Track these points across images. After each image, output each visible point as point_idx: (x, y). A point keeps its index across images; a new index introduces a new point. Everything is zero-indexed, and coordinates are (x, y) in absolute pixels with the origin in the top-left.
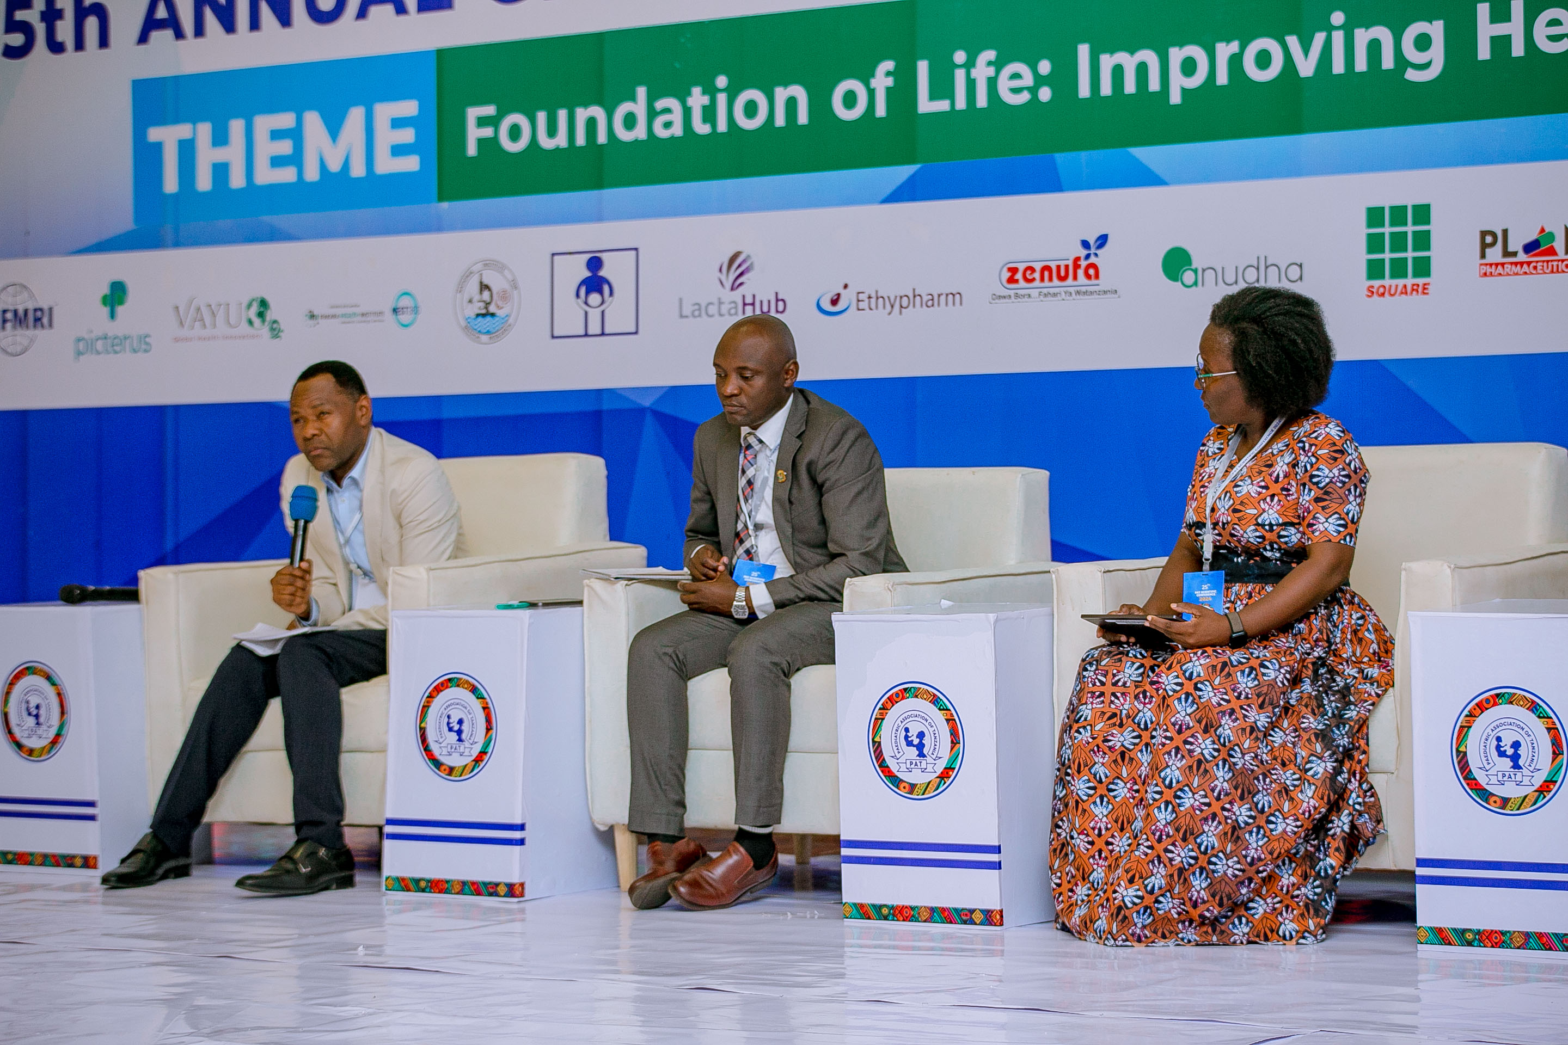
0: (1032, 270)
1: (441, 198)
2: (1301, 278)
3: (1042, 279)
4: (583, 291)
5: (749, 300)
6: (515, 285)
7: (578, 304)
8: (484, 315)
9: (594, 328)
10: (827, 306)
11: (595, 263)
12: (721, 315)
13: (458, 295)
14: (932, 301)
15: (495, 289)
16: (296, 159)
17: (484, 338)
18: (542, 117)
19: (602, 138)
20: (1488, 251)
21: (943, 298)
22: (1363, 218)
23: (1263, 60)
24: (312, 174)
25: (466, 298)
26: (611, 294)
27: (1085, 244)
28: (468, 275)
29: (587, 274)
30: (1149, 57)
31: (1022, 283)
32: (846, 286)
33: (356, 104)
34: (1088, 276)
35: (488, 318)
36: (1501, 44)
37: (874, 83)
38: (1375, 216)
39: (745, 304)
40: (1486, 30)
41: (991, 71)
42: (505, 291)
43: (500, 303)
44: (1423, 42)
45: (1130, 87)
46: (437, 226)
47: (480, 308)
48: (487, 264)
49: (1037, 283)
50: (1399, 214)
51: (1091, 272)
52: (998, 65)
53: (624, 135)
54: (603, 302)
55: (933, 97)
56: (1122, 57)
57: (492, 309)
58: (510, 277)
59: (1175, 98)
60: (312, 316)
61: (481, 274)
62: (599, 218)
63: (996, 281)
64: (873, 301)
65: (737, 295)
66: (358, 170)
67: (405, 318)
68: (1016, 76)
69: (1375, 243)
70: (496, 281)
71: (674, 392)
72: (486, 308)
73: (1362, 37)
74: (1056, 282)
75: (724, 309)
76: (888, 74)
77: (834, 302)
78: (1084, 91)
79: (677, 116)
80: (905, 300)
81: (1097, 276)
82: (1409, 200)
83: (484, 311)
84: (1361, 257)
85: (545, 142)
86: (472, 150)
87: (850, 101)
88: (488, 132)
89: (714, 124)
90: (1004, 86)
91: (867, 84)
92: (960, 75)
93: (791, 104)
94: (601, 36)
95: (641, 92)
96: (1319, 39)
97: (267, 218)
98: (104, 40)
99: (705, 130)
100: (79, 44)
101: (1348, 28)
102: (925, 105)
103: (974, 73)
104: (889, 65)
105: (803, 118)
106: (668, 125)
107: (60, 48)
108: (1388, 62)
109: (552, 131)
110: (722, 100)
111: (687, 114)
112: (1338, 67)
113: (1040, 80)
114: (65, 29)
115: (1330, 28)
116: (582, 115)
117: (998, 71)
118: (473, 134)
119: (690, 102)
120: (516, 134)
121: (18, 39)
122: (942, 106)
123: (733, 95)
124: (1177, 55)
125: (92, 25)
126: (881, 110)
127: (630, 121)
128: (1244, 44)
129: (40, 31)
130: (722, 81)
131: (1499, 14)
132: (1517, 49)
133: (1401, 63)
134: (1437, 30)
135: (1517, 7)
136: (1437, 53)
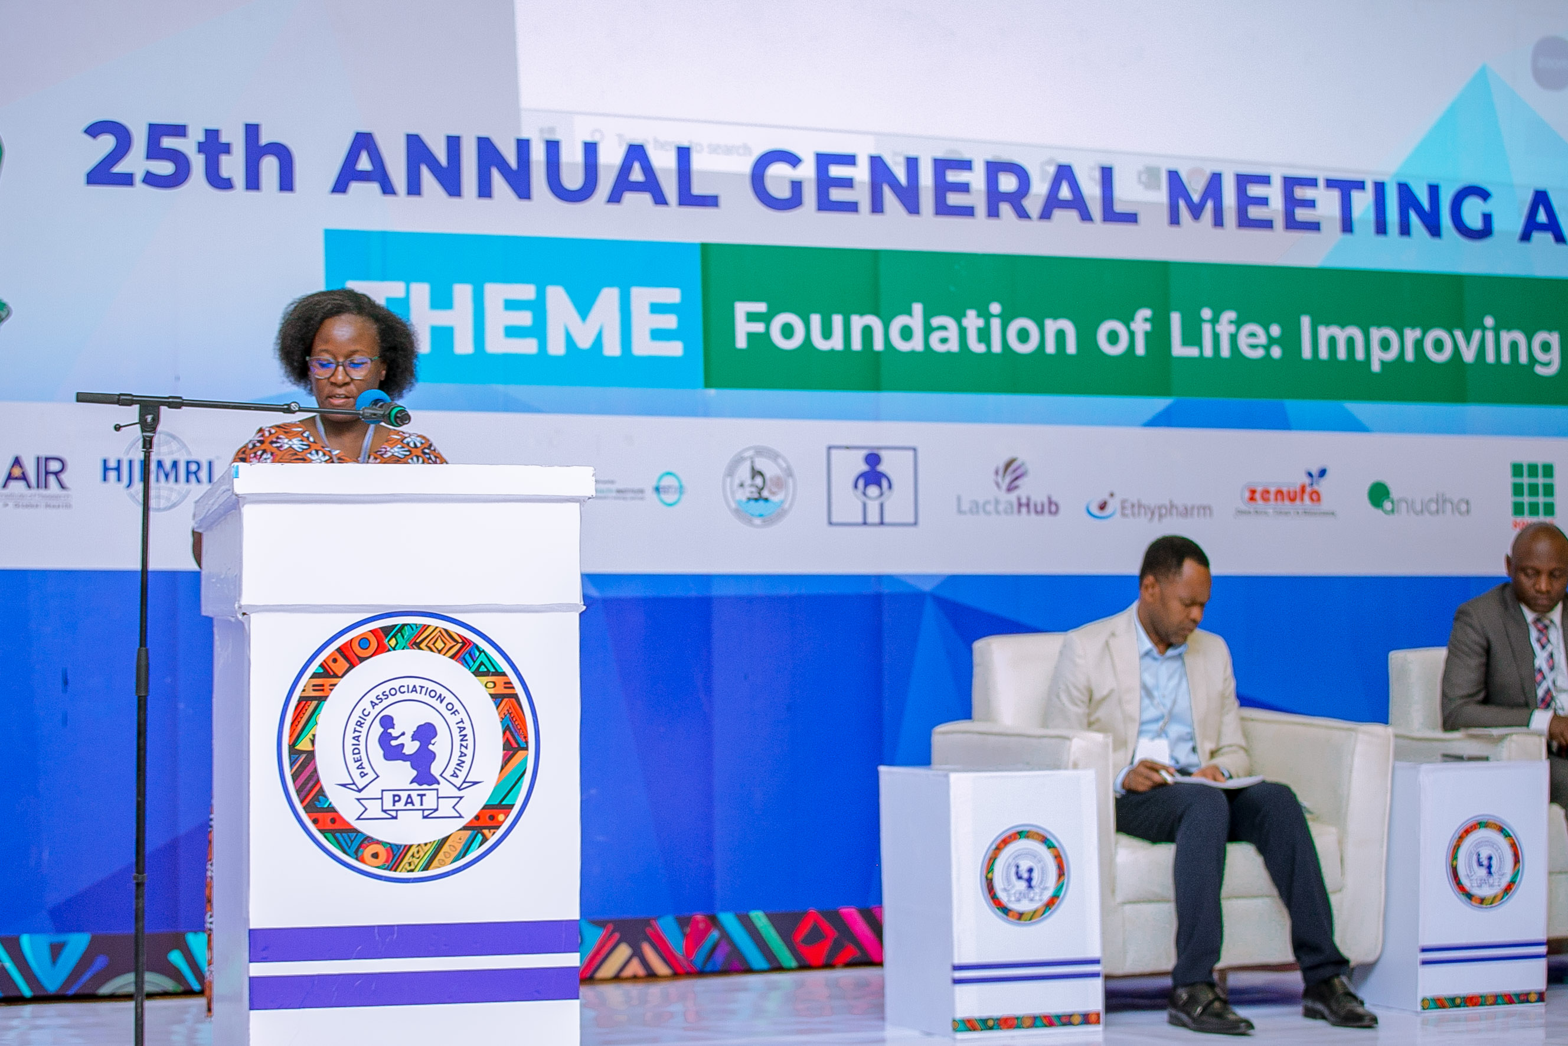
0: (1268, 492)
1: (708, 384)
2: (1468, 511)
4: (861, 483)
6: (789, 473)
9: (873, 517)
10: (1095, 510)
11: (873, 459)
12: (998, 512)
13: (728, 480)
15: (768, 475)
16: (538, 330)
17: (758, 521)
18: (816, 320)
19: (879, 345)
21: (1196, 512)
23: (1439, 345)
24: (557, 347)
25: (737, 482)
26: (890, 486)
28: (738, 460)
29: (864, 468)
30: (1356, 332)
31: (1260, 502)
32: (1112, 495)
33: (610, 285)
34: (1312, 499)
35: (761, 503)
37: (1133, 326)
38: (1517, 470)
39: (1020, 505)
41: (1232, 329)
42: (778, 478)
43: (774, 489)
44: (1546, 347)
45: (1342, 354)
46: (705, 411)
47: (752, 492)
48: (760, 451)
49: (1272, 502)
50: (1533, 470)
51: (1315, 497)
52: (1239, 323)
53: (901, 345)
54: (882, 494)
55: (1186, 342)
56: (1335, 330)
57: (765, 493)
58: (784, 465)
59: (1376, 367)
61: (752, 462)
62: (876, 417)
63: (1239, 500)
65: (1013, 497)
66: (612, 348)
68: (1253, 335)
69: (1518, 490)
71: (954, 580)
72: (760, 493)
73: (1506, 337)
74: (1287, 502)
76: (1146, 320)
78: (1307, 353)
79: (953, 333)
80: (1164, 511)
81: (1319, 499)
82: (1540, 460)
83: (756, 496)
84: (1508, 499)
85: (820, 343)
86: (741, 343)
87: (1113, 338)
88: (759, 327)
89: (989, 345)
90: (1243, 342)
91: (1128, 327)
92: (1207, 328)
93: (1061, 335)
94: (875, 254)
95: (918, 308)
96: (1477, 335)
97: (501, 387)
98: (286, 183)
99: (980, 348)
100: (253, 182)
101: (1497, 330)
102: (1178, 350)
103: (1218, 328)
104: (1147, 313)
105: (1071, 348)
106: (944, 341)
107: (226, 184)
108: (1523, 359)
109: (827, 334)
110: (996, 324)
111: (963, 332)
112: (1490, 358)
113: (1272, 341)
114: (233, 166)
115: (1484, 328)
116: (858, 322)
117: (1238, 329)
118: (743, 330)
119: (965, 322)
120: (788, 331)
121: (165, 168)
122: (1193, 352)
123: (1006, 320)
124: (1376, 334)
125: (270, 166)
126: (1140, 350)
127: (907, 333)
128: (1424, 333)
129: (198, 162)
130: (995, 308)
133: (1533, 360)
134: (1554, 338)
136: (1555, 356)
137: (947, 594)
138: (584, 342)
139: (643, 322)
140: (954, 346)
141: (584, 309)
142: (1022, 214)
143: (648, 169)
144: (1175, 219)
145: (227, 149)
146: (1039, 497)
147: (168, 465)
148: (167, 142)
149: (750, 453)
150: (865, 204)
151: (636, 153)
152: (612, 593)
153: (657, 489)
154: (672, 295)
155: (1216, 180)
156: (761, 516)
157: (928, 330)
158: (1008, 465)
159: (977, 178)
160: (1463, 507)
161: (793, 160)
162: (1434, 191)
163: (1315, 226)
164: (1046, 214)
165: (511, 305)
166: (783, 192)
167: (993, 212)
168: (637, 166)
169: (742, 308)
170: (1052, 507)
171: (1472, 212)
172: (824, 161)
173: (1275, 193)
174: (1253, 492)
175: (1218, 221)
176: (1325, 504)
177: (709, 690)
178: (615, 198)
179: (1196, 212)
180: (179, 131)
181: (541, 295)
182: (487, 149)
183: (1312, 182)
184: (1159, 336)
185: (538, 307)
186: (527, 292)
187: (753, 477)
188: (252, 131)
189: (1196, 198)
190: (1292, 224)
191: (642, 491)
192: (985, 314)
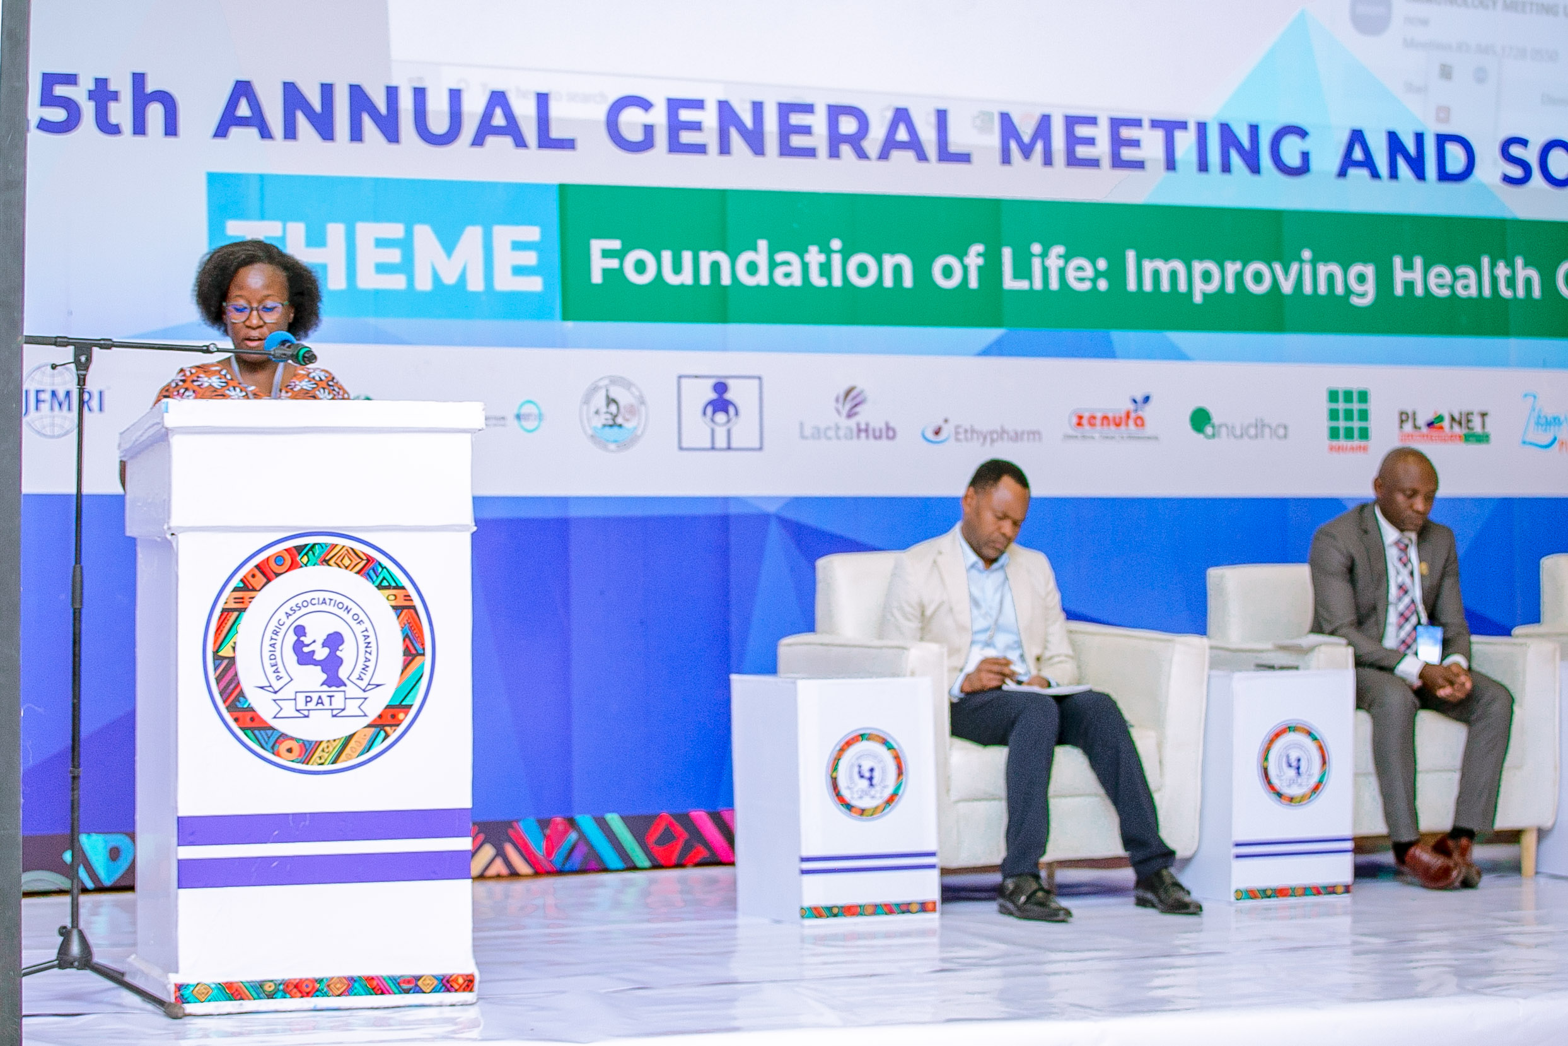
0: (1094, 418)
1: (566, 317)
4: (710, 410)
6: (642, 402)
7: (705, 422)
8: (611, 426)
9: (721, 442)
10: (930, 435)
11: (721, 388)
12: (838, 438)
13: (585, 407)
15: (622, 403)
16: (407, 266)
17: (612, 447)
18: (667, 256)
19: (726, 280)
21: (1026, 436)
22: (1325, 396)
23: (1258, 278)
24: (424, 283)
25: (593, 410)
26: (737, 413)
28: (595, 389)
29: (713, 396)
30: (1178, 265)
31: (1087, 427)
32: (946, 421)
34: (1136, 425)
35: (616, 429)
36: (1409, 286)
37: (967, 261)
38: (1333, 396)
39: (859, 430)
40: (1400, 276)
41: (1061, 263)
43: (628, 417)
44: (1361, 279)
45: (1165, 286)
46: (563, 343)
47: (606, 419)
48: (614, 381)
49: (1098, 428)
50: (1348, 396)
52: (1067, 258)
53: (747, 280)
54: (729, 421)
55: (1017, 276)
56: (1159, 264)
57: (619, 420)
58: (637, 393)
59: (1198, 299)
62: (724, 348)
63: (1067, 425)
65: (852, 423)
66: (476, 284)
67: (530, 424)
68: (1080, 268)
69: (1333, 415)
70: (623, 397)
71: (798, 502)
72: (614, 420)
73: (1323, 270)
74: (1113, 428)
75: (841, 433)
76: (979, 255)
77: (937, 433)
78: (1132, 286)
79: (796, 268)
80: (995, 436)
81: (1143, 425)
82: (1355, 385)
83: (611, 422)
84: (1324, 424)
85: (671, 279)
86: (597, 278)
87: (948, 272)
88: (614, 263)
89: (830, 279)
90: (1071, 275)
91: (962, 261)
92: (1036, 263)
93: (898, 269)
94: (723, 194)
95: (763, 244)
96: (1295, 268)
97: (371, 321)
98: (171, 129)
99: (821, 282)
100: (140, 128)
101: (1314, 262)
102: (1010, 283)
103: (1048, 263)
104: (979, 248)
105: (908, 282)
106: (787, 275)
107: (115, 130)
108: (1339, 289)
109: (677, 269)
110: (837, 259)
111: (805, 267)
112: (1308, 289)
113: (1098, 274)
114: (121, 112)
115: (1301, 261)
116: (706, 258)
117: (1066, 262)
118: (598, 266)
119: (808, 258)
120: (640, 267)
121: (58, 115)
122: (1024, 285)
123: (846, 257)
124: (1198, 267)
125: (155, 113)
126: (973, 284)
127: (752, 268)
128: (1244, 266)
129: (88, 109)
130: (836, 244)
131: (1408, 266)
132: (1419, 291)
133: (1348, 291)
134: (1369, 271)
135: (1418, 262)
136: (1370, 287)
137: (790, 515)
139: (505, 259)
140: (797, 280)
141: (449, 247)
142: (862, 155)
143: (509, 115)
144: (1006, 159)
145: (115, 96)
146: (877, 423)
147: (61, 395)
148: (60, 90)
149: (606, 382)
150: (713, 146)
151: (498, 99)
153: (518, 417)
154: (532, 233)
155: (1045, 121)
156: (615, 441)
157: (773, 265)
158: (848, 393)
159: (819, 122)
160: (1281, 432)
161: (645, 105)
162: (1254, 130)
163: (1139, 165)
164: (884, 155)
165: (381, 243)
166: (637, 136)
167: (834, 153)
168: (498, 112)
169: (597, 246)
170: (890, 432)
171: (1290, 152)
172: (675, 105)
173: (1102, 133)
174: (1080, 418)
175: (1048, 161)
176: (1150, 429)
177: (566, 604)
178: (478, 141)
179: (1027, 152)
180: (70, 79)
181: (409, 232)
182: (359, 98)
183: (1137, 123)
184: (991, 270)
185: (406, 245)
186: (396, 230)
187: (608, 405)
188: (139, 79)
189: (1026, 139)
190: (1118, 162)
191: (503, 418)
192: (826, 250)
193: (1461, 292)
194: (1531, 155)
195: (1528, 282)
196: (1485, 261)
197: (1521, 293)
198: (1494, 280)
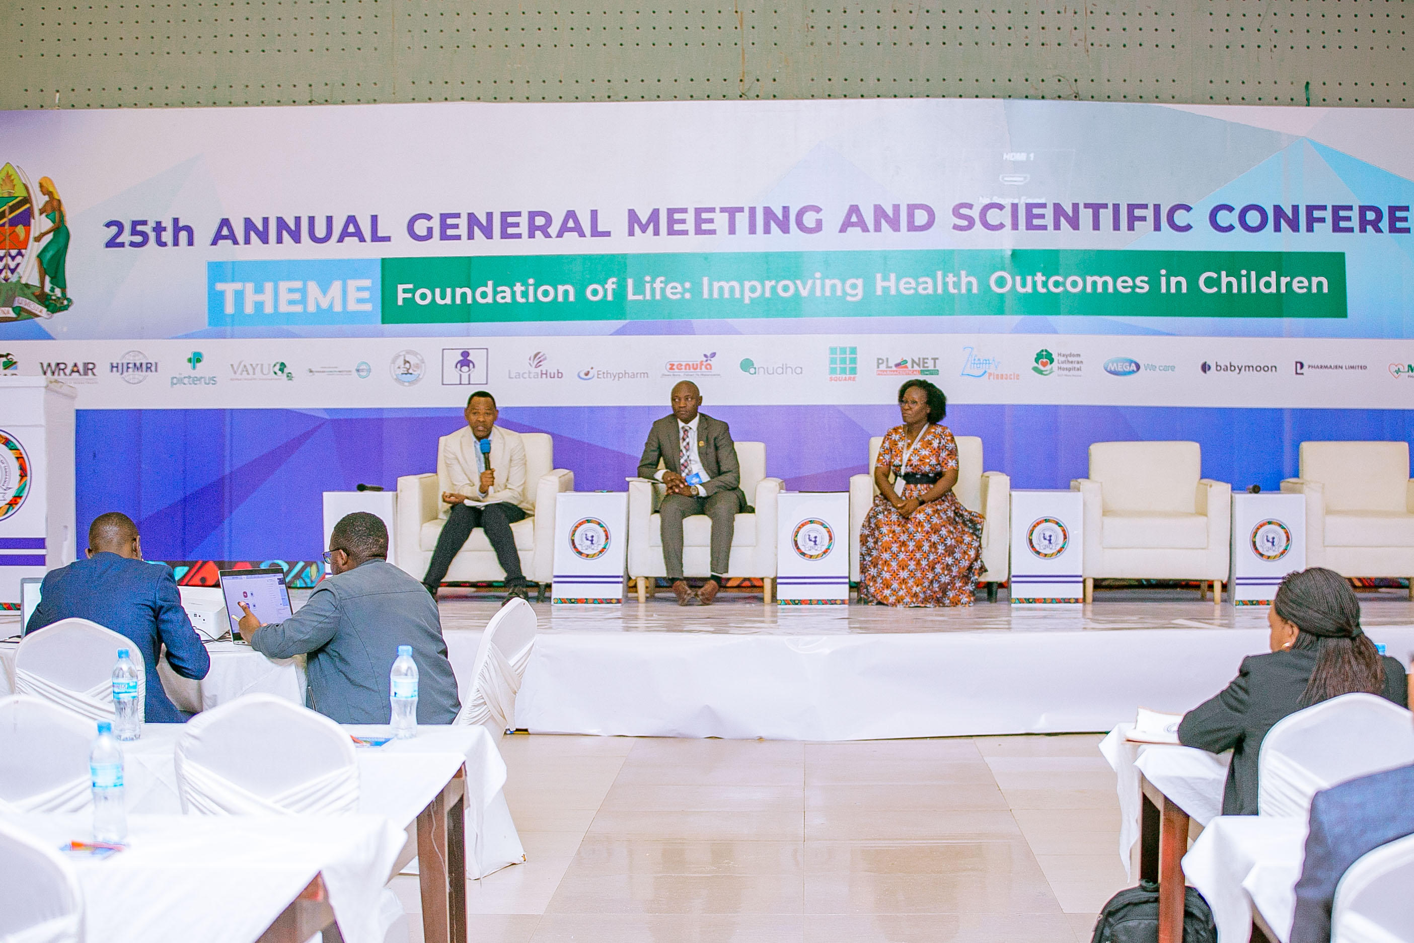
0: (681, 365)
1: (384, 322)
2: (801, 373)
3: (686, 369)
4: (459, 365)
5: (544, 372)
6: (423, 361)
10: (582, 375)
11: (465, 354)
14: (634, 376)
15: (412, 363)
16: (304, 301)
17: (406, 384)
18: (438, 291)
19: (469, 301)
20: (880, 366)
21: (639, 375)
22: (827, 351)
23: (786, 288)
24: (312, 308)
26: (474, 367)
27: (705, 356)
28: (398, 356)
30: (735, 284)
32: (592, 368)
35: (409, 375)
36: (886, 289)
37: (606, 286)
38: (833, 350)
39: (542, 374)
40: (880, 284)
41: (662, 285)
43: (415, 369)
44: (854, 287)
45: (727, 295)
46: (382, 335)
48: (408, 352)
49: (683, 370)
51: (708, 367)
52: (666, 283)
53: (481, 301)
54: (469, 370)
55: (636, 293)
56: (723, 284)
57: (411, 371)
59: (747, 301)
60: (311, 371)
62: (468, 335)
64: (605, 375)
66: (338, 308)
68: (674, 288)
69: (833, 361)
70: (413, 360)
73: (828, 283)
74: (692, 370)
75: (532, 375)
76: (614, 283)
77: (587, 374)
78: (706, 296)
79: (508, 294)
80: (621, 375)
81: (711, 369)
82: (848, 345)
84: (827, 366)
85: (440, 302)
86: (400, 303)
87: (595, 293)
88: (409, 295)
89: (527, 298)
90: (668, 291)
91: (603, 287)
92: (648, 286)
93: (566, 293)
94: (469, 258)
95: (490, 283)
96: (810, 282)
98: (191, 243)
99: (523, 300)
100: (176, 243)
101: (823, 279)
102: (631, 297)
103: (655, 285)
104: (614, 280)
105: (572, 298)
106: (504, 298)
107: (164, 244)
108: (839, 293)
109: (443, 297)
110: (531, 289)
111: (513, 294)
112: (818, 293)
113: (685, 290)
114: (167, 236)
115: (815, 278)
116: (459, 291)
117: (666, 285)
118: (401, 296)
119: (515, 288)
120: (424, 297)
121: (139, 239)
122: (640, 297)
123: (536, 287)
124: (747, 285)
125: (183, 235)
126: (610, 297)
127: (484, 295)
128: (777, 282)
129: (152, 236)
130: (531, 281)
131: (885, 278)
132: (893, 292)
133: (845, 293)
134: (860, 282)
135: (893, 276)
136: (860, 291)
138: (325, 305)
139: (353, 295)
140: (508, 300)
141: (325, 292)
142: (547, 236)
143: (357, 227)
144: (631, 233)
145: (165, 229)
146: (553, 370)
147: (138, 365)
148: (139, 228)
149: (404, 353)
150: (465, 235)
151: (351, 220)
152: (336, 417)
153: (358, 371)
154: (367, 283)
155: (655, 213)
156: (409, 382)
157: (495, 293)
158: (536, 355)
159: (524, 221)
160: (799, 371)
161: (429, 217)
162: (786, 209)
163: (713, 232)
164: (560, 235)
165: (291, 290)
166: (424, 233)
167: (532, 235)
168: (351, 226)
169: (400, 287)
170: (559, 374)
171: (809, 220)
172: (444, 217)
173: (690, 217)
174: (673, 365)
175: (656, 233)
176: (714, 371)
178: (341, 240)
179: (644, 229)
180: (144, 223)
181: (305, 285)
182: (281, 223)
183: (712, 210)
184: (621, 291)
185: (304, 291)
186: (298, 284)
187: (405, 364)
188: (176, 221)
189: (644, 221)
190: (699, 231)
191: (350, 371)
192: (525, 284)
193: (921, 291)
194: (975, 213)
195: (969, 284)
196: (939, 274)
197: (964, 291)
198: (945, 284)
